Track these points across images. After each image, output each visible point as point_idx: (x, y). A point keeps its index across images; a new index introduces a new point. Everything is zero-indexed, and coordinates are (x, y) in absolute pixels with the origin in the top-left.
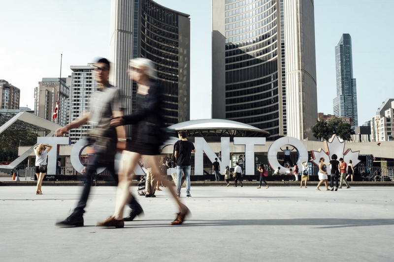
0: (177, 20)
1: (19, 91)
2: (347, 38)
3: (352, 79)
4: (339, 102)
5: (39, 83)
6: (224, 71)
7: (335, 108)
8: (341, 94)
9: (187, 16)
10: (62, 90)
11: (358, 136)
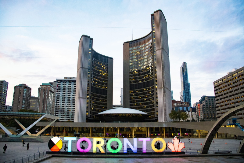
0: (107, 60)
1: (31, 89)
2: (185, 64)
3: (188, 83)
4: (182, 94)
5: (41, 86)
6: (129, 84)
7: (180, 96)
8: (183, 90)
9: (112, 59)
10: (51, 89)
11: (191, 112)
